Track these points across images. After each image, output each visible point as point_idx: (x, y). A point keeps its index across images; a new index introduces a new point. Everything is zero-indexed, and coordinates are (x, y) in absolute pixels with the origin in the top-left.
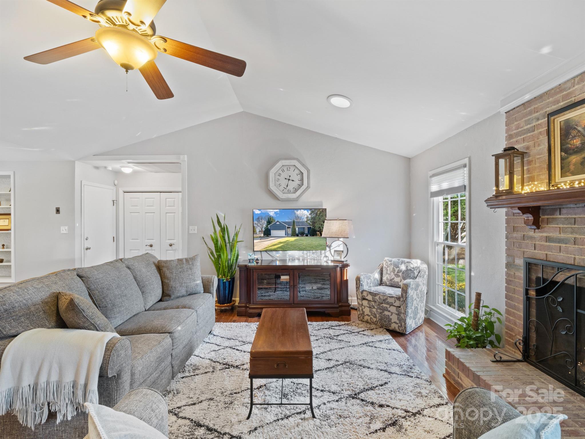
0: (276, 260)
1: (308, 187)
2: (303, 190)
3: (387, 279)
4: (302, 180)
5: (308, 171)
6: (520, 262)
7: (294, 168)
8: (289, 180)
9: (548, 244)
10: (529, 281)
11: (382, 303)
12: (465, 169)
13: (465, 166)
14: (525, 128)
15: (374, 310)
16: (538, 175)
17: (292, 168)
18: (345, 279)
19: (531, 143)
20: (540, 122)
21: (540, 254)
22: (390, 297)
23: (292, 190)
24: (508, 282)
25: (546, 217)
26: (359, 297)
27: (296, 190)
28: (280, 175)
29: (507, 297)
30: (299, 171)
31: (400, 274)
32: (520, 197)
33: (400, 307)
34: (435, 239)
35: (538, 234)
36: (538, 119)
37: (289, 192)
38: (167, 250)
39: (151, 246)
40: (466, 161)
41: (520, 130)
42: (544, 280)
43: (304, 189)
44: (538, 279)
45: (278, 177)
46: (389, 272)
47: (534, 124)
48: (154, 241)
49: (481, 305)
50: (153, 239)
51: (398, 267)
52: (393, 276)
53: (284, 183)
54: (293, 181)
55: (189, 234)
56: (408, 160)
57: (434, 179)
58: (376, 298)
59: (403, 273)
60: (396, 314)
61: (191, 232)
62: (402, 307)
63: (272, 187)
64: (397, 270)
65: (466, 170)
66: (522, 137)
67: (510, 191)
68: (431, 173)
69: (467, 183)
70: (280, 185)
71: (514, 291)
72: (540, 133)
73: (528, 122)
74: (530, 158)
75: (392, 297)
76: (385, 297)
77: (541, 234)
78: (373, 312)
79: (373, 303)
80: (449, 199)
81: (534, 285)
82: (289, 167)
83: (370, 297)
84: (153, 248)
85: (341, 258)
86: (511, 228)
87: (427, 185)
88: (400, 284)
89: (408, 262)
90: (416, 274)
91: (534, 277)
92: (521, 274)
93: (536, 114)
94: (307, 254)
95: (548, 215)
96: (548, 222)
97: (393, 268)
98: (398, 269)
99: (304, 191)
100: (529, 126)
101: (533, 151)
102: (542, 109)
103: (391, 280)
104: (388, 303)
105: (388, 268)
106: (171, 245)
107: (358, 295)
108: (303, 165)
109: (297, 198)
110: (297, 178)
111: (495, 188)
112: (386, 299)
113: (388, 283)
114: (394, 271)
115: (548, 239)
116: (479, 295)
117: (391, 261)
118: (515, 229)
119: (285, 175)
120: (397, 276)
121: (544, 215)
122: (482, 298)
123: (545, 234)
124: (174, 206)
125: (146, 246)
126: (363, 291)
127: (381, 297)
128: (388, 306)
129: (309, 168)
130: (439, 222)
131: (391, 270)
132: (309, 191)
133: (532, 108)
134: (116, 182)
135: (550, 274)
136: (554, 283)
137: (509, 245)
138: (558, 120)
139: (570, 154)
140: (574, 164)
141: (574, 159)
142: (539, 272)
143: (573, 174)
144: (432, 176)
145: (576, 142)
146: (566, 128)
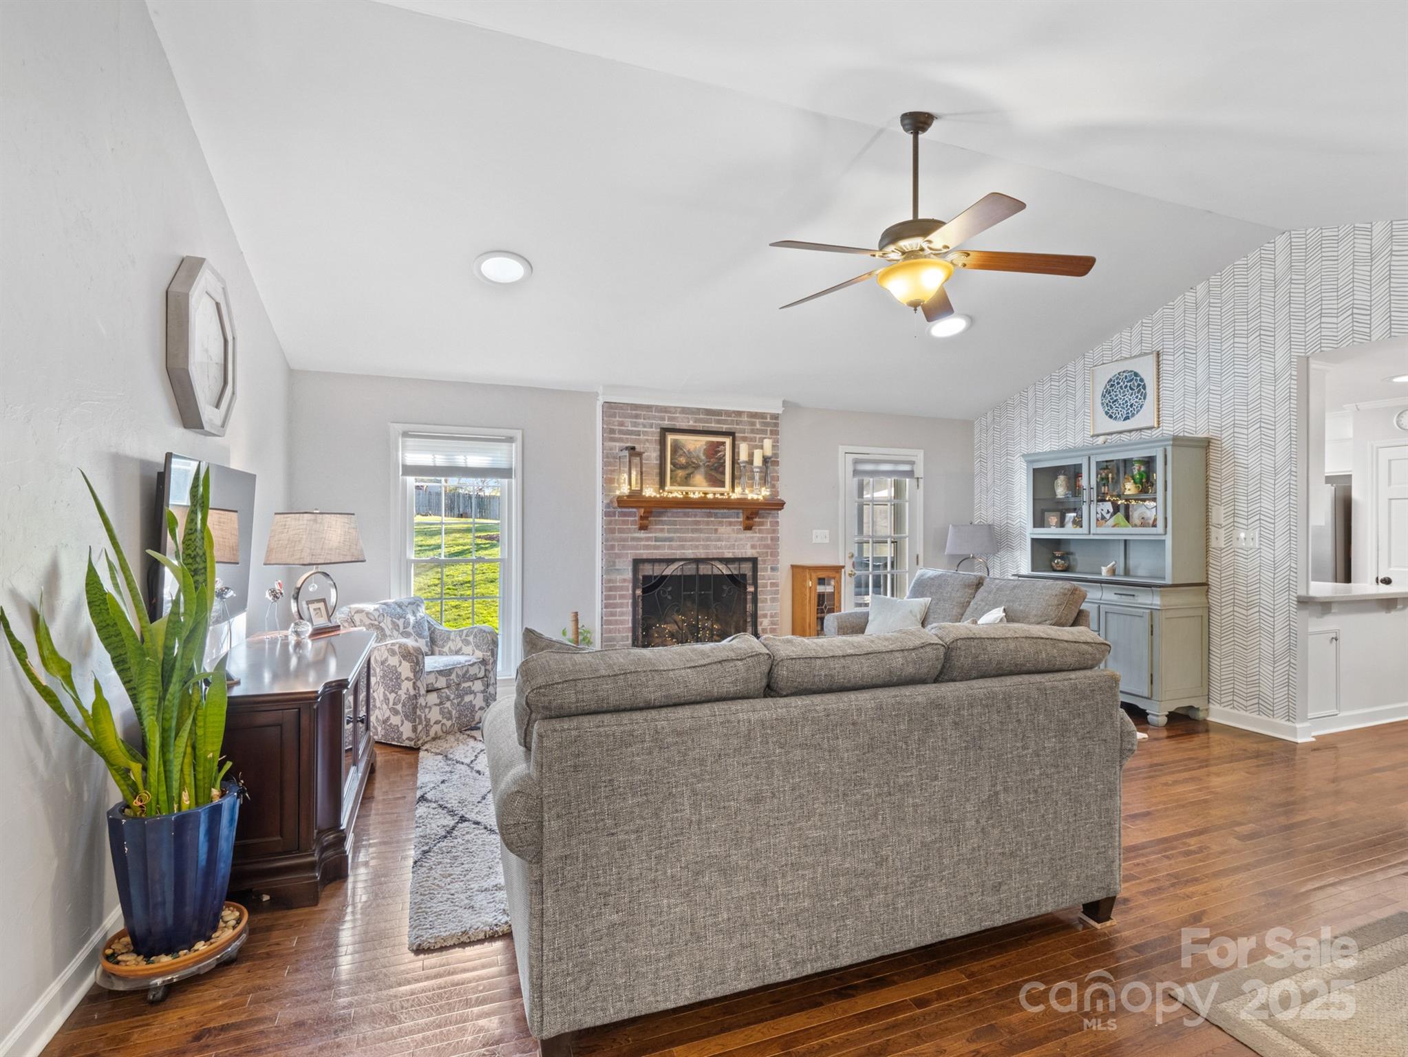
6: (625, 565)
9: (653, 543)
10: (635, 580)
11: (461, 684)
13: (510, 440)
14: (630, 429)
15: (448, 704)
22: (470, 666)
33: (487, 676)
34: (408, 556)
35: (644, 535)
40: (515, 433)
41: (623, 428)
42: (654, 577)
44: (645, 577)
47: (642, 429)
49: (580, 627)
56: (290, 374)
62: (489, 674)
65: (515, 446)
68: (397, 429)
69: (515, 467)
71: (615, 597)
72: (650, 440)
76: (465, 669)
78: (446, 710)
79: (446, 691)
81: (641, 584)
83: (441, 682)
85: (326, 620)
91: (641, 577)
92: (627, 576)
95: (655, 517)
96: (657, 523)
97: (393, 623)
100: (634, 429)
102: (653, 418)
104: (469, 680)
112: (467, 671)
115: (657, 539)
116: (577, 614)
117: (376, 609)
118: (612, 531)
123: (648, 535)
127: (460, 673)
128: (470, 684)
130: (411, 523)
135: (658, 570)
136: (663, 578)
137: (608, 547)
138: (670, 438)
139: (678, 469)
140: (681, 478)
141: (681, 473)
142: (647, 570)
143: (680, 485)
144: (405, 434)
145: (683, 460)
146: (676, 448)
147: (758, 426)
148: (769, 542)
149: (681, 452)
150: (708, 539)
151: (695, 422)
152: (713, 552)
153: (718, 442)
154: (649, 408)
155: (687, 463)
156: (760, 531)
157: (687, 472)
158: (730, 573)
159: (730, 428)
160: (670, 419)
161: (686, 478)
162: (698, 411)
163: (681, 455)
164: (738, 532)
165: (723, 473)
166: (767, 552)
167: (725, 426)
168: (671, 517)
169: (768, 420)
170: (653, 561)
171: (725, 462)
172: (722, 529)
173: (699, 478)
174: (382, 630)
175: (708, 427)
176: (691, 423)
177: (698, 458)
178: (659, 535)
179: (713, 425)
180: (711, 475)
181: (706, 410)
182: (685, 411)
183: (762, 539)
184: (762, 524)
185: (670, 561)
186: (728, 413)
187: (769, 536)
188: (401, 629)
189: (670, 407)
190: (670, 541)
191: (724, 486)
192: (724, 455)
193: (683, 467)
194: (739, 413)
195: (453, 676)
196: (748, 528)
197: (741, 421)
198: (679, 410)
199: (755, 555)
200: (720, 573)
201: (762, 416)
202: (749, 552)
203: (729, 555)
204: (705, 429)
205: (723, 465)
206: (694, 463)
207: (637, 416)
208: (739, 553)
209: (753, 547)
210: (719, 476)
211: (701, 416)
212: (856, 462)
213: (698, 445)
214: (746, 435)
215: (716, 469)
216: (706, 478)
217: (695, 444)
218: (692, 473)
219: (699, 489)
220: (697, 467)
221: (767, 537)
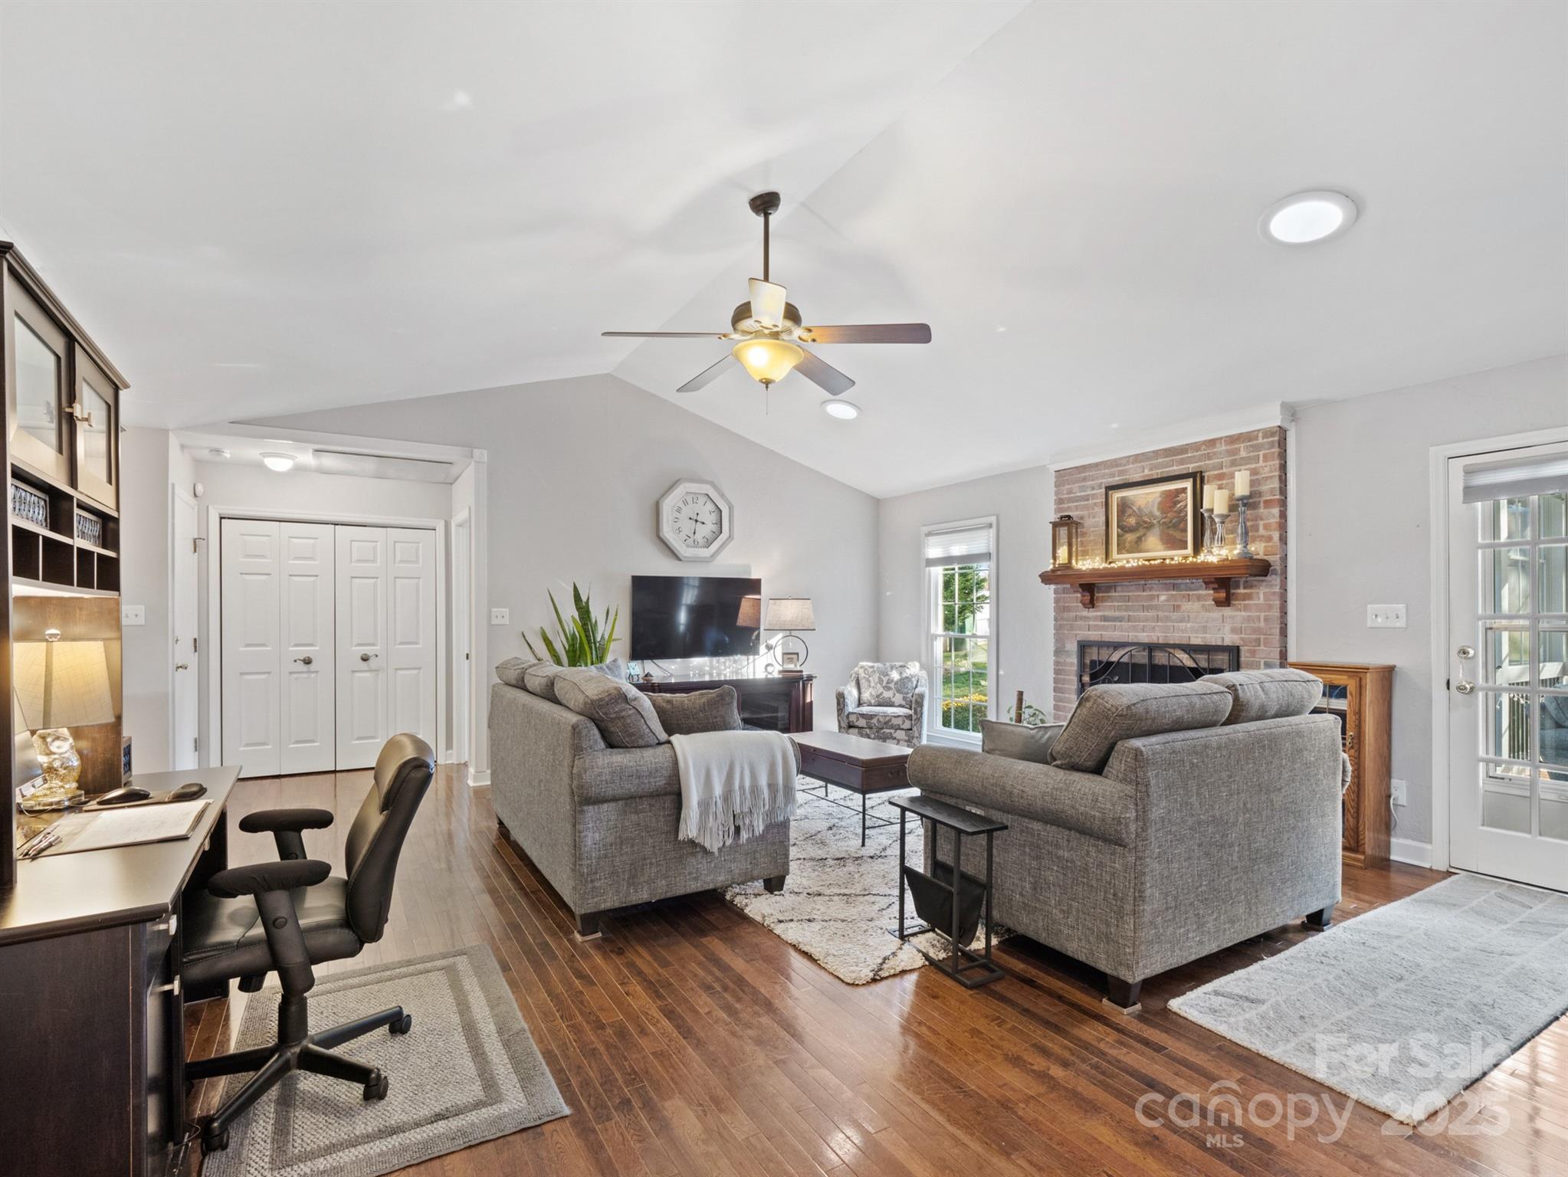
0: (671, 675)
1: (730, 537)
2: (721, 543)
3: (871, 695)
4: (720, 523)
5: (731, 508)
6: (1072, 647)
7: (706, 498)
8: (696, 521)
9: (1103, 623)
10: (1082, 665)
11: (883, 728)
12: (991, 530)
13: (990, 526)
14: (1079, 494)
16: (1093, 550)
17: (702, 500)
18: (808, 700)
19: (1085, 513)
20: (1095, 492)
21: (1093, 635)
22: (895, 717)
23: (701, 541)
24: (1057, 672)
25: (1101, 595)
26: (843, 725)
27: (708, 543)
28: (679, 510)
29: (1055, 690)
30: (714, 506)
31: (892, 685)
32: (1081, 574)
33: (911, 729)
34: (932, 631)
35: (1092, 613)
36: (1093, 489)
37: (696, 544)
38: (353, 672)
39: (308, 661)
40: (993, 519)
41: (1072, 495)
42: (1100, 662)
43: (724, 539)
44: (1093, 663)
45: (677, 515)
46: (872, 684)
47: (1088, 493)
48: (317, 648)
49: (1024, 706)
50: (311, 645)
51: (887, 675)
52: (882, 690)
53: (687, 527)
54: (703, 523)
55: (490, 625)
56: (877, 504)
57: (932, 540)
58: (872, 721)
59: (896, 683)
60: (906, 741)
61: (494, 621)
62: (915, 729)
63: (667, 532)
64: (885, 680)
65: (992, 532)
66: (1075, 504)
67: (1068, 566)
68: (925, 529)
69: (993, 550)
70: (679, 530)
71: (1064, 682)
72: (1095, 504)
73: (1082, 488)
74: (1084, 530)
75: (899, 716)
76: (887, 719)
77: (1095, 614)
79: (868, 730)
80: (957, 570)
81: (1088, 670)
82: (695, 496)
83: (862, 723)
84: (312, 667)
85: (796, 666)
86: (1061, 609)
87: (919, 547)
88: (893, 700)
89: (901, 666)
90: (915, 683)
91: (1088, 662)
92: (1074, 660)
93: (1091, 483)
94: (724, 663)
95: (1103, 592)
96: (1103, 600)
97: (879, 678)
98: (887, 678)
99: (723, 544)
100: (1083, 494)
101: (1088, 522)
102: (1097, 478)
103: (878, 696)
104: (892, 727)
105: (871, 679)
106: (365, 659)
107: (842, 722)
108: (722, 496)
109: (712, 556)
110: (710, 519)
111: (1052, 561)
112: (890, 720)
113: (873, 701)
114: (881, 681)
115: (1105, 619)
116: (1021, 694)
117: (873, 667)
118: (1065, 609)
119: (688, 511)
120: (888, 688)
121: (1098, 593)
122: (1024, 697)
123: (1099, 614)
124: (374, 561)
125: (295, 661)
126: (849, 713)
127: (881, 719)
128: (892, 731)
129: (733, 503)
130: (937, 605)
131: (877, 680)
132: (731, 545)
133: (1087, 474)
134: (200, 489)
135: (1105, 655)
136: (1109, 664)
137: (1058, 628)
138: (1116, 496)
139: (1126, 532)
140: (1130, 542)
141: (1130, 537)
142: (1093, 655)
143: (1129, 552)
144: (929, 534)
145: (1132, 521)
146: (1124, 506)
147: (1243, 454)
148: (1262, 624)
149: (1129, 511)
150: (1168, 619)
151: (1151, 469)
152: (1175, 638)
153: (1176, 490)
154: (1096, 465)
155: (1137, 523)
156: (1246, 608)
157: (1138, 535)
158: (1195, 666)
159: (1198, 467)
160: (1121, 473)
161: (1137, 542)
162: (1156, 454)
163: (1130, 516)
164: (1206, 609)
165: (1185, 530)
166: (1259, 639)
167: (1192, 465)
168: (1122, 591)
169: (1260, 440)
170: (1101, 645)
171: (1186, 515)
172: (1187, 606)
173: (1153, 540)
174: (869, 681)
175: (1167, 472)
176: (1147, 472)
177: (1151, 515)
178: (1107, 613)
179: (1175, 468)
180: (1169, 535)
181: (1165, 450)
182: (1137, 458)
183: (1249, 619)
184: (1248, 597)
185: (1117, 646)
186: (1196, 447)
187: (1263, 614)
188: (884, 684)
189: (1121, 459)
190: (1121, 621)
191: (1186, 548)
192: (1186, 506)
193: (1132, 530)
194: (1212, 442)
195: (874, 721)
196: (1226, 602)
197: (1215, 453)
198: (1131, 459)
199: (1237, 642)
200: (1180, 664)
201: (1248, 437)
202: (1229, 639)
203: (1196, 640)
204: (1165, 475)
205: (1184, 520)
206: (1145, 522)
207: (1085, 479)
208: (1213, 639)
209: (1234, 631)
210: (1178, 535)
211: (1160, 460)
212: (1469, 472)
213: (1150, 499)
214: (1224, 470)
215: (1175, 526)
216: (1162, 540)
217: (1147, 498)
218: (1144, 535)
219: (1156, 552)
220: (1149, 527)
221: (1259, 618)
